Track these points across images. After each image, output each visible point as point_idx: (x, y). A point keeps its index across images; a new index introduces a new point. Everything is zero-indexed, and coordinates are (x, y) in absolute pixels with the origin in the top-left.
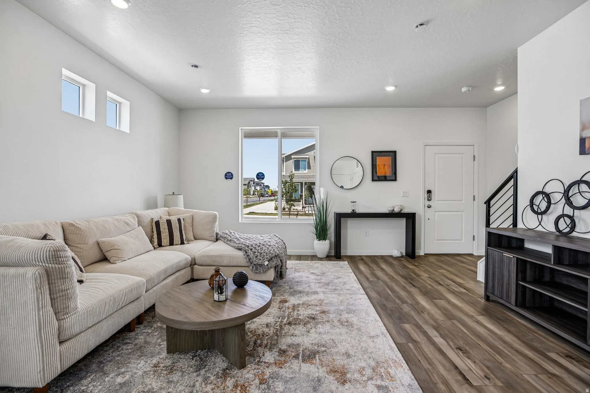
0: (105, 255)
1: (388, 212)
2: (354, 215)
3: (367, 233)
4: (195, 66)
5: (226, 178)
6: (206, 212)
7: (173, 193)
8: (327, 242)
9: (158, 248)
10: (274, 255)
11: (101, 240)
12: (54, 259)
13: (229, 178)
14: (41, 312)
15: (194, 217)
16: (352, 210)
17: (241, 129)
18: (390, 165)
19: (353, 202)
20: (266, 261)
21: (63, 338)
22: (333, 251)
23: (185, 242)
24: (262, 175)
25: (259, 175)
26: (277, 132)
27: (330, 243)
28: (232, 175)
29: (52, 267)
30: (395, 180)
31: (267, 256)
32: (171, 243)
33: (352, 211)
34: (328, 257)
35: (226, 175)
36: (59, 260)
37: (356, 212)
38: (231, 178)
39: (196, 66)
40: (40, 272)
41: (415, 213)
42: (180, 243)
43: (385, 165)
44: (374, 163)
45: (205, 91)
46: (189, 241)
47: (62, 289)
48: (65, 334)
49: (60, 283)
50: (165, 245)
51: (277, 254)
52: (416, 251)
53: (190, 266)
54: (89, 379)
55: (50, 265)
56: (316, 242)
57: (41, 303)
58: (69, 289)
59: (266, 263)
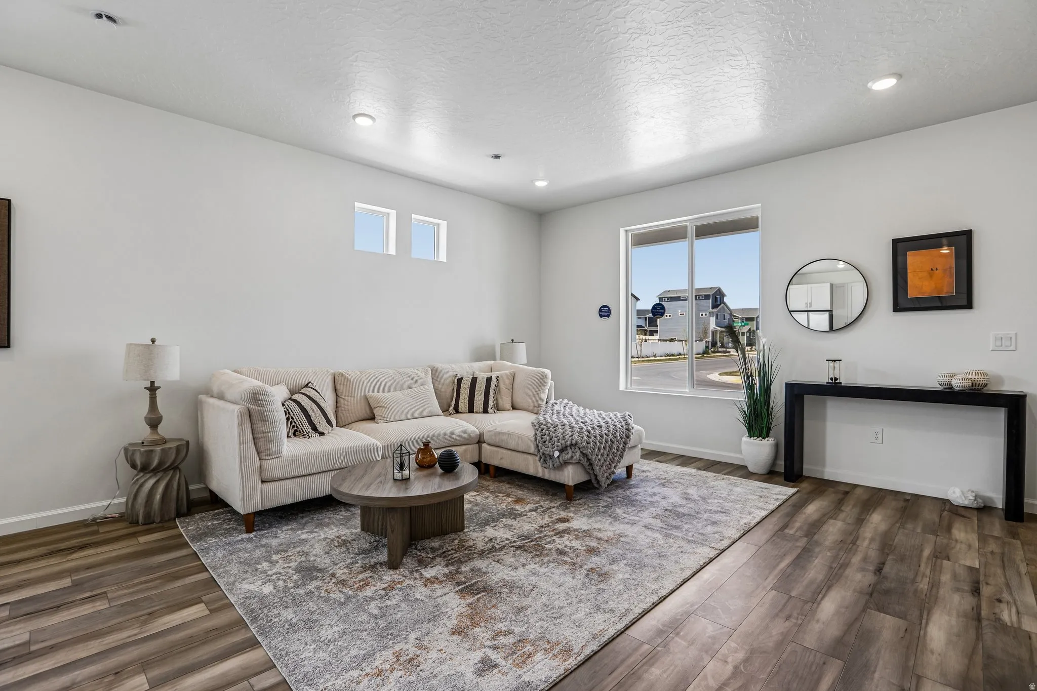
0: (374, 413)
1: (939, 388)
2: (835, 390)
3: (880, 436)
4: (495, 156)
5: (601, 316)
6: (534, 370)
7: (512, 340)
8: (769, 442)
9: (454, 414)
10: (569, 443)
11: (369, 394)
12: (254, 401)
13: (604, 316)
14: (242, 446)
15: (516, 376)
16: (831, 379)
17: (626, 231)
18: (951, 268)
19: (835, 361)
20: (556, 450)
21: (265, 478)
22: (781, 462)
23: (490, 410)
24: (661, 309)
25: (656, 309)
26: (686, 227)
27: (777, 446)
28: (609, 310)
29: (255, 409)
30: (969, 305)
31: (559, 442)
32: (471, 410)
33: (830, 381)
34: (770, 475)
35: (600, 310)
36: (258, 403)
37: (841, 383)
38: (608, 316)
39: (497, 157)
40: (242, 411)
41: (1025, 396)
42: (481, 410)
43: (934, 269)
44: (900, 265)
45: (541, 184)
46: (498, 408)
47: (263, 430)
48: (265, 474)
49: (260, 425)
50: (462, 412)
51: (574, 442)
52: (1026, 500)
53: (477, 443)
54: (290, 527)
55: (252, 406)
56: (745, 439)
57: (241, 438)
58: (270, 432)
59: (557, 454)
